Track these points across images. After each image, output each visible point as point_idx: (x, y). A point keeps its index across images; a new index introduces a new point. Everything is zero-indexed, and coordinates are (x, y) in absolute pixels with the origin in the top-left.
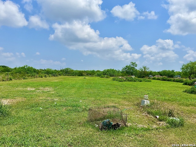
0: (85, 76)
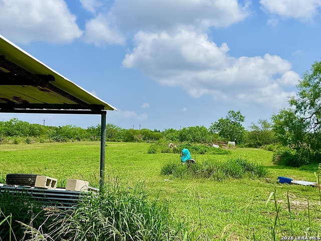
0: (138, 141)
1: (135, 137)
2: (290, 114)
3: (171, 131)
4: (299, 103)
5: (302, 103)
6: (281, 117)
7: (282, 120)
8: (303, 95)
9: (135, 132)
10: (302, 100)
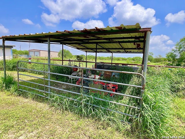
1: (120, 59)
2: (172, 53)
3: (130, 58)
4: (175, 50)
5: (176, 50)
6: (169, 54)
7: (169, 55)
8: (176, 48)
9: (120, 58)
10: (176, 49)
